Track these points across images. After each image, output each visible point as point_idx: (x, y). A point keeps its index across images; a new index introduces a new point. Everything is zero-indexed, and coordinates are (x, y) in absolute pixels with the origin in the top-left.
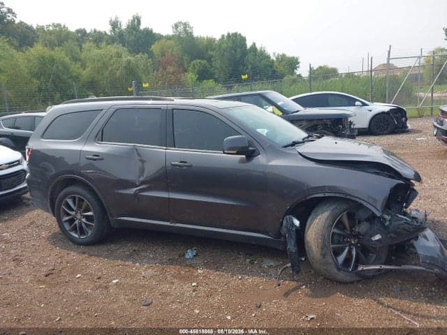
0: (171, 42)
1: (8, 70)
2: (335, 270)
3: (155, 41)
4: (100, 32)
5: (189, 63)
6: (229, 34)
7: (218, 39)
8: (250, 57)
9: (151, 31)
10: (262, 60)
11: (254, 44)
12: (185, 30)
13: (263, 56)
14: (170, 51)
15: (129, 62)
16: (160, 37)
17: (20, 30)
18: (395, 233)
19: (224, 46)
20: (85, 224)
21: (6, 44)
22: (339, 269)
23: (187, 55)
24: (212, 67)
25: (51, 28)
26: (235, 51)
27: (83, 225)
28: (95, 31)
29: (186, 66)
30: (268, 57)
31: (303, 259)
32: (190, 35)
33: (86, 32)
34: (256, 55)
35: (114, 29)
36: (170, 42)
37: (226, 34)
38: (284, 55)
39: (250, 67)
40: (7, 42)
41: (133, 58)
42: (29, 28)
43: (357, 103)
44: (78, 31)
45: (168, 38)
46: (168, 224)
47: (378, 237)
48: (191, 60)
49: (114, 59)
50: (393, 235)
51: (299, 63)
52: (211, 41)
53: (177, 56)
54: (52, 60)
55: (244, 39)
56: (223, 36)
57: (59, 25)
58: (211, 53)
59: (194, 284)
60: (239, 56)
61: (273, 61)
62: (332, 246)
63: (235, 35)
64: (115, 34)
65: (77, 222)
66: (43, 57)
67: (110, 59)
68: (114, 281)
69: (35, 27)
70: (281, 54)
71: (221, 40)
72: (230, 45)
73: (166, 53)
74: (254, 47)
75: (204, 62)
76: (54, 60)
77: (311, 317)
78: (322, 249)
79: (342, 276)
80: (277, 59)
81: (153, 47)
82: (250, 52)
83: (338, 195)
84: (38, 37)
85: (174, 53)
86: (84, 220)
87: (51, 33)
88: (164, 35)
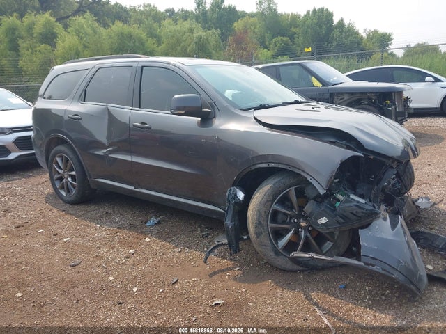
0: (255, 19)
1: (91, 45)
2: (272, 254)
3: (239, 18)
4: (187, 11)
5: (271, 40)
6: (315, 10)
7: (303, 15)
8: (336, 33)
9: (234, 8)
10: (348, 36)
11: (342, 20)
12: (269, 7)
13: (351, 32)
14: (252, 28)
15: (200, 37)
16: (244, 14)
17: (114, 11)
18: (343, 217)
19: (309, 22)
20: (71, 183)
21: (95, 22)
22: (277, 253)
23: (269, 32)
24: (294, 44)
25: (142, 9)
26: (321, 27)
27: (69, 184)
28: (182, 10)
29: (267, 43)
30: (357, 33)
31: (245, 237)
32: (273, 12)
33: (174, 11)
34: (343, 31)
35: (198, 7)
36: (253, 20)
37: (311, 10)
38: (376, 32)
39: (335, 43)
40: (95, 20)
41: (205, 34)
42: (123, 9)
43: (428, 78)
44: (167, 11)
45: (252, 15)
46: (133, 188)
47: (323, 220)
48: (274, 37)
49: (187, 34)
50: (340, 220)
51: (392, 40)
52: (295, 18)
53: (258, 33)
54: (130, 36)
55: (330, 15)
56: (308, 12)
57: (149, 5)
58: (294, 30)
59: (131, 251)
60: (324, 32)
61: (362, 37)
62: (270, 225)
63: (321, 10)
64: (199, 12)
65: (64, 181)
66: (122, 34)
67: (183, 35)
68: (65, 240)
69: (128, 7)
70: (373, 30)
71: (305, 16)
72: (315, 21)
73: (249, 31)
74: (341, 23)
75: (285, 39)
76: (131, 36)
77: (217, 302)
78: (256, 227)
79: (281, 261)
80: (368, 35)
81: (235, 24)
82: (336, 28)
83: (281, 166)
84: (130, 18)
85: (256, 30)
86: (69, 179)
87: (141, 13)
88: (248, 13)
